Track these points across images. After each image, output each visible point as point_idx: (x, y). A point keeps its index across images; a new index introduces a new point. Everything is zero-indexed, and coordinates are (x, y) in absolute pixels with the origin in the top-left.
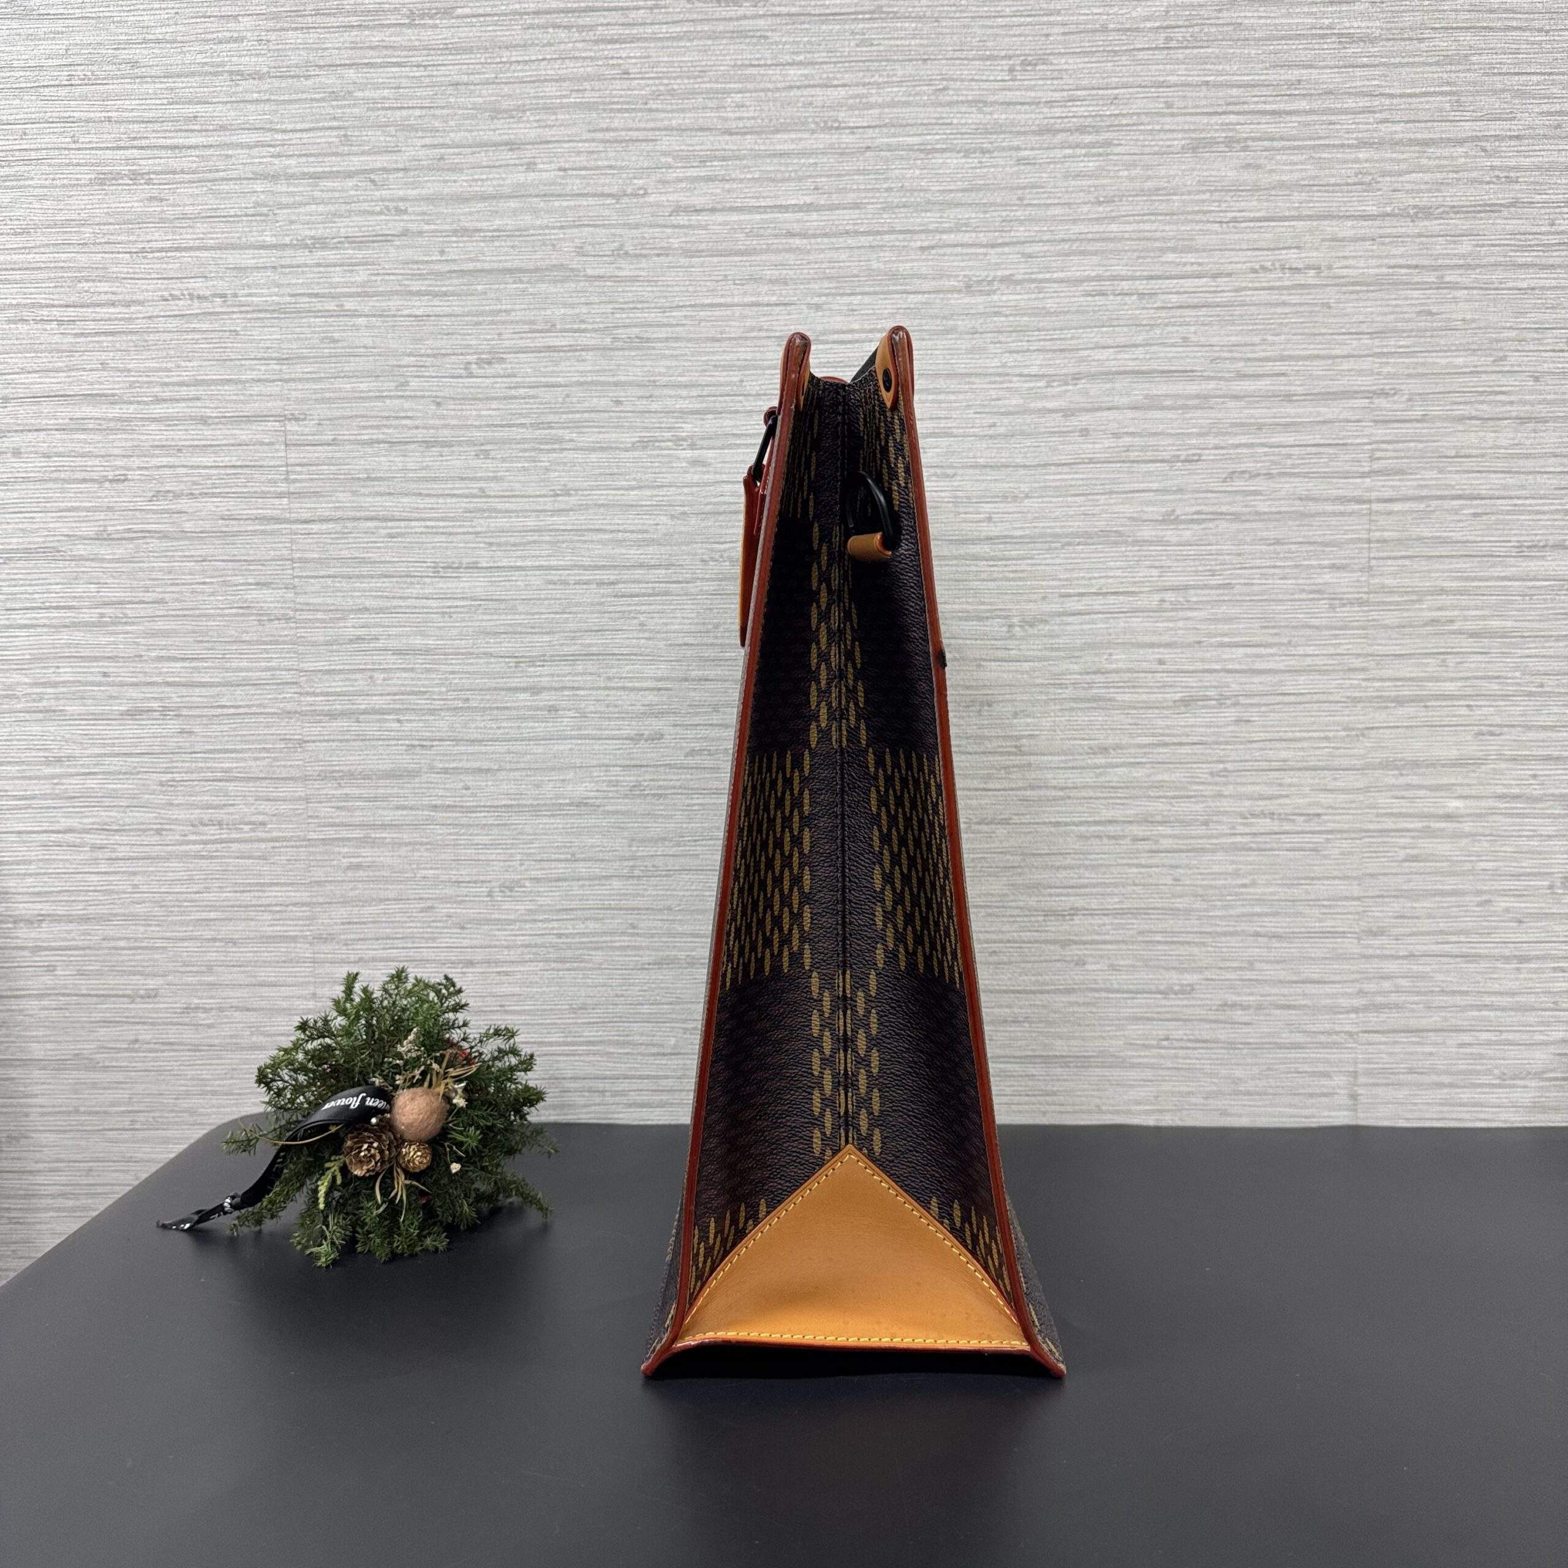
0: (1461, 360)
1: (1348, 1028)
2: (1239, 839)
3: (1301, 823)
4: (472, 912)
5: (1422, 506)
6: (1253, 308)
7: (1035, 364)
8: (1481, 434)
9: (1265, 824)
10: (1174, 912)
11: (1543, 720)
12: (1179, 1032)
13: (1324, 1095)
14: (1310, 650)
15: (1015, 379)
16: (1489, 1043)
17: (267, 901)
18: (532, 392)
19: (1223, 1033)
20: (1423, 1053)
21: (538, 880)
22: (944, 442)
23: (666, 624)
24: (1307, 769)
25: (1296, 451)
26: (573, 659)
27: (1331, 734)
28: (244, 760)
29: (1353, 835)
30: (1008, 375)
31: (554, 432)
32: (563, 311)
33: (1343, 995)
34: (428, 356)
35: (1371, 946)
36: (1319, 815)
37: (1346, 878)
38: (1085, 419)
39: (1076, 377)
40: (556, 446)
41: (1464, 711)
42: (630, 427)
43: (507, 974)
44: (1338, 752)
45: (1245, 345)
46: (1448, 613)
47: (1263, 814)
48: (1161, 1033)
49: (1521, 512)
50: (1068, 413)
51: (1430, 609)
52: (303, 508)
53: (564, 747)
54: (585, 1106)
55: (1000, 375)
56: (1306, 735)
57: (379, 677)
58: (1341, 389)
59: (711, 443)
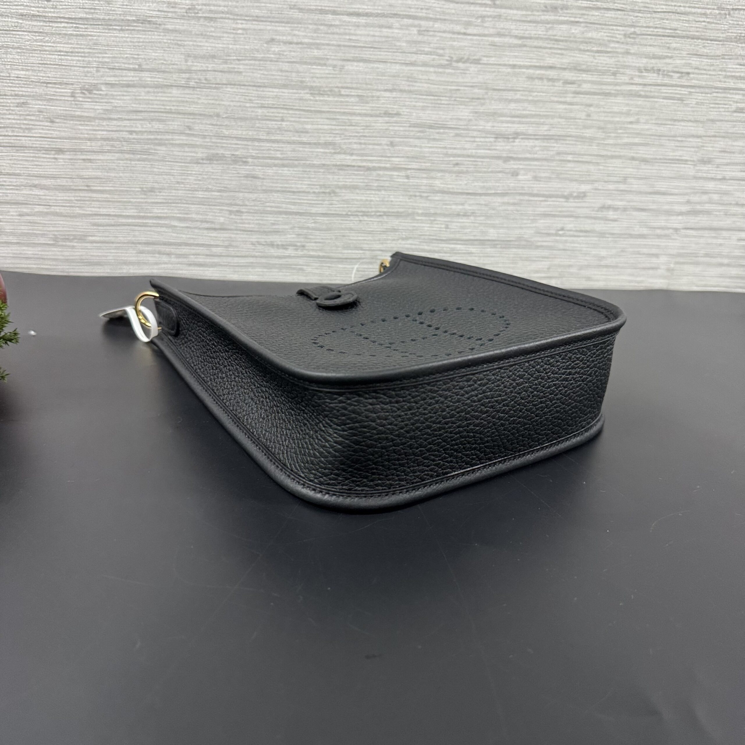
2: (634, 88)
3: (676, 79)
4: (59, 109)
9: (652, 78)
10: (581, 139)
12: (570, 224)
13: (652, 268)
19: (599, 226)
21: (112, 85)
24: (688, 37)
27: (708, 11)
29: (707, 90)
33: (678, 203)
36: (688, 73)
37: (696, 121)
43: (90, 160)
44: (710, 26)
47: (652, 70)
48: (560, 226)
54: (156, 264)
56: (693, 10)
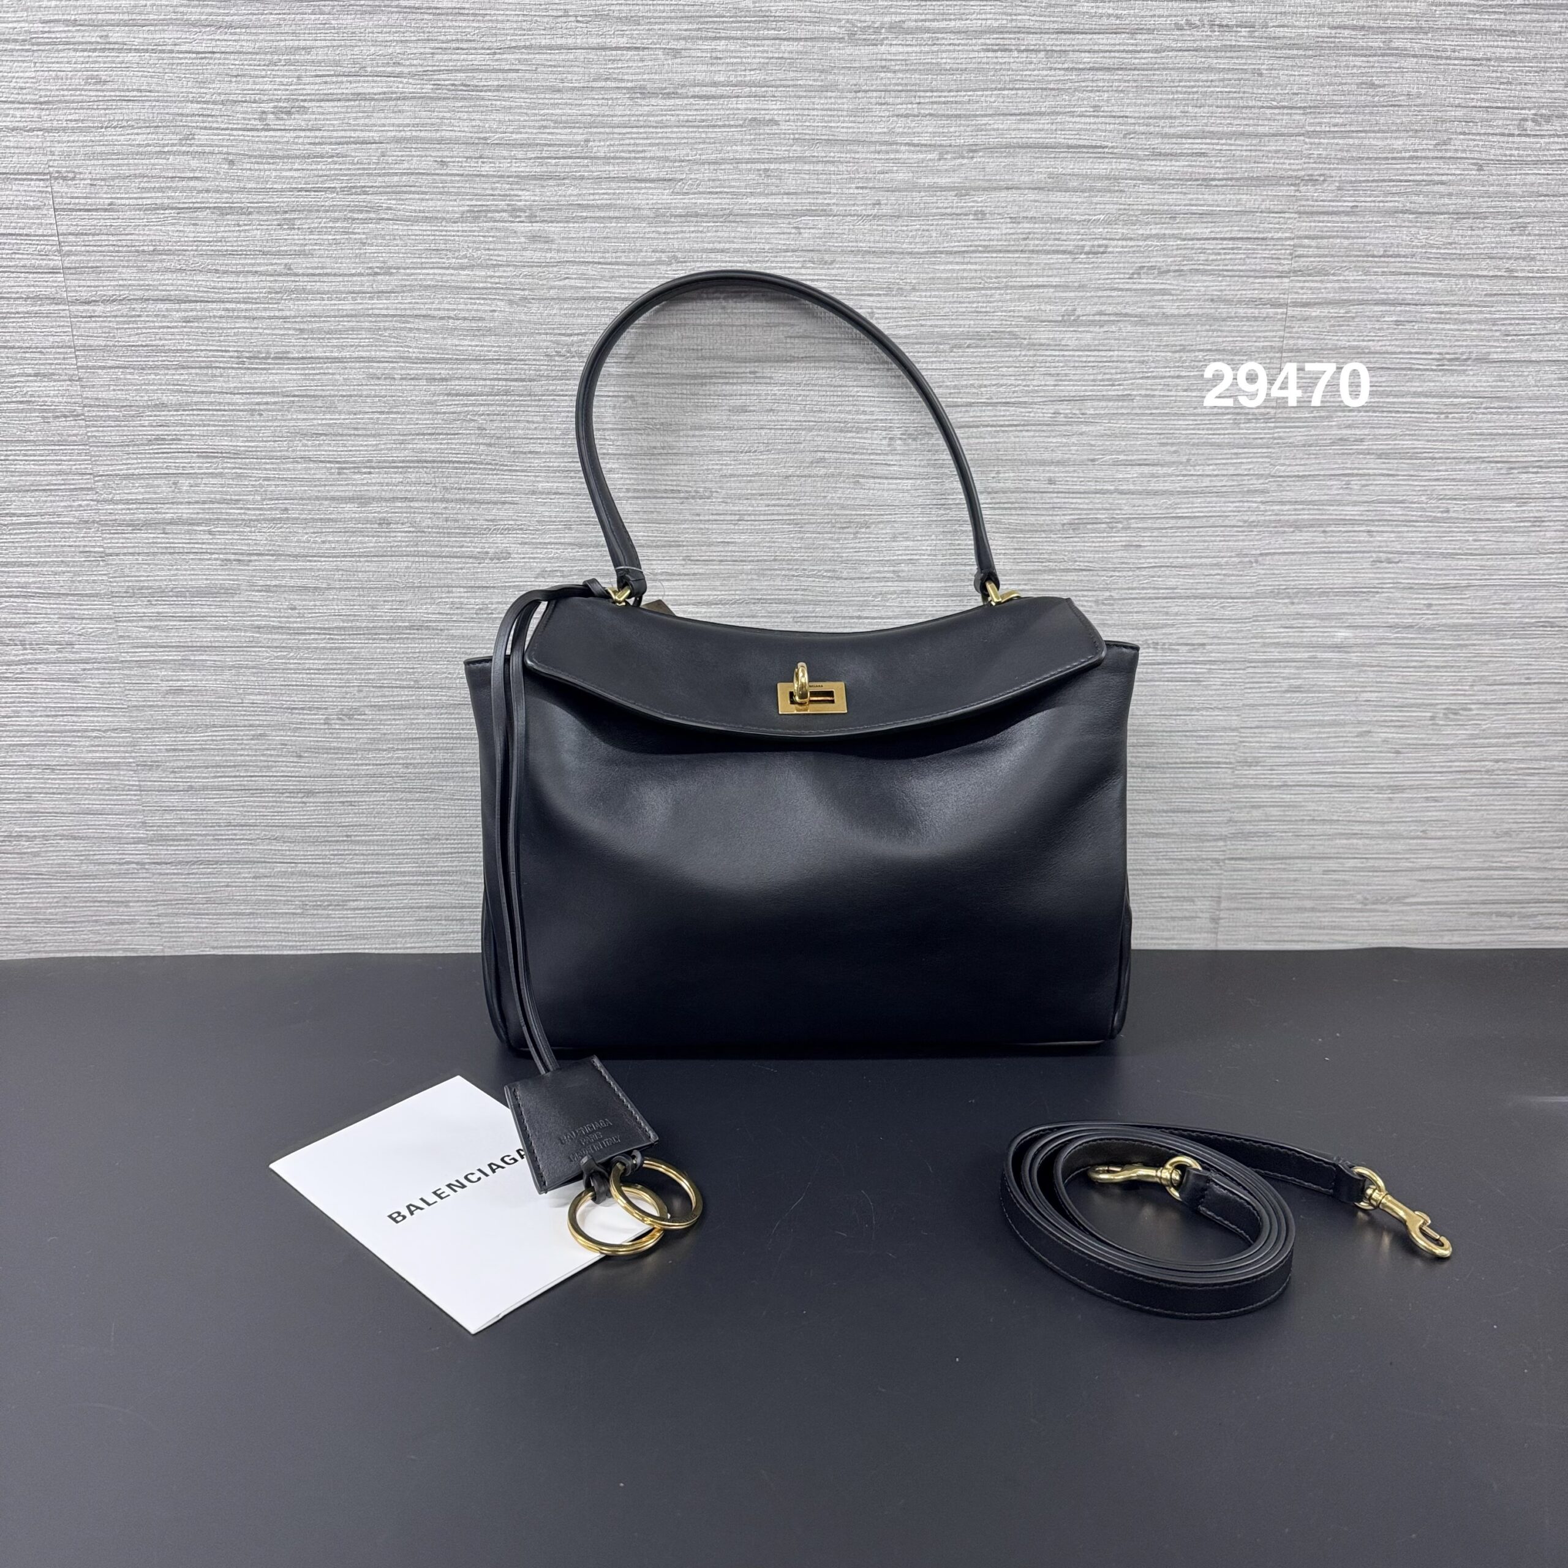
0: (1401, 142)
1: (1216, 855)
5: (1342, 311)
6: (1175, 75)
7: (926, 133)
8: (1413, 230)
11: (1446, 547)
14: (1208, 470)
15: (903, 148)
16: (1354, 870)
17: (84, 726)
18: (340, 149)
20: (1288, 880)
22: (822, 222)
23: (509, 429)
25: (1208, 245)
26: (404, 466)
28: (40, 574)
30: (897, 144)
31: (369, 197)
32: (373, 49)
34: (214, 103)
35: (1246, 776)
38: (979, 200)
39: (973, 150)
40: (373, 215)
41: (1364, 537)
42: (457, 194)
45: (1163, 118)
46: (1358, 432)
49: (1446, 321)
50: (962, 191)
51: (1339, 427)
52: (81, 287)
53: (403, 564)
55: (886, 143)
57: (185, 484)
58: (1266, 173)
59: (553, 214)
